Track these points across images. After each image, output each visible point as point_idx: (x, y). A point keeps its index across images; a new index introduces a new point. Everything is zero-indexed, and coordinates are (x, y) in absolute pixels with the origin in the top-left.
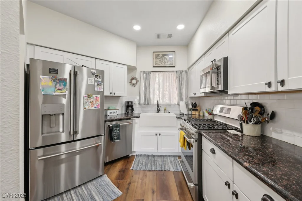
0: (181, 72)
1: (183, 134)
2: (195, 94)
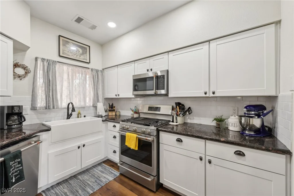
0: (97, 71)
1: (135, 135)
2: (119, 95)
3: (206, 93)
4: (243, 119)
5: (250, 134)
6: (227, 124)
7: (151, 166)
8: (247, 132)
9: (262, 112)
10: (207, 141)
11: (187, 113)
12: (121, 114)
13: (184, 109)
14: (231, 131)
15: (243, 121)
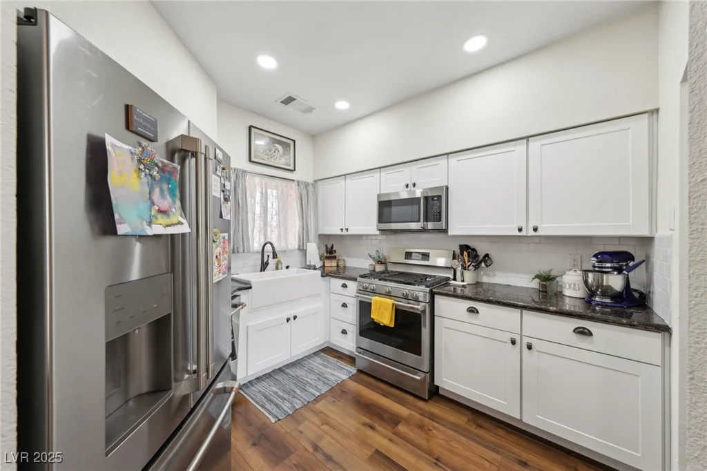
1: (390, 301)
2: (347, 229)
3: (520, 230)
4: (590, 275)
5: (602, 302)
6: (561, 286)
7: (420, 355)
8: (597, 299)
9: (625, 264)
10: (524, 312)
11: (483, 265)
12: (347, 265)
13: (477, 256)
14: (568, 299)
15: (590, 280)
